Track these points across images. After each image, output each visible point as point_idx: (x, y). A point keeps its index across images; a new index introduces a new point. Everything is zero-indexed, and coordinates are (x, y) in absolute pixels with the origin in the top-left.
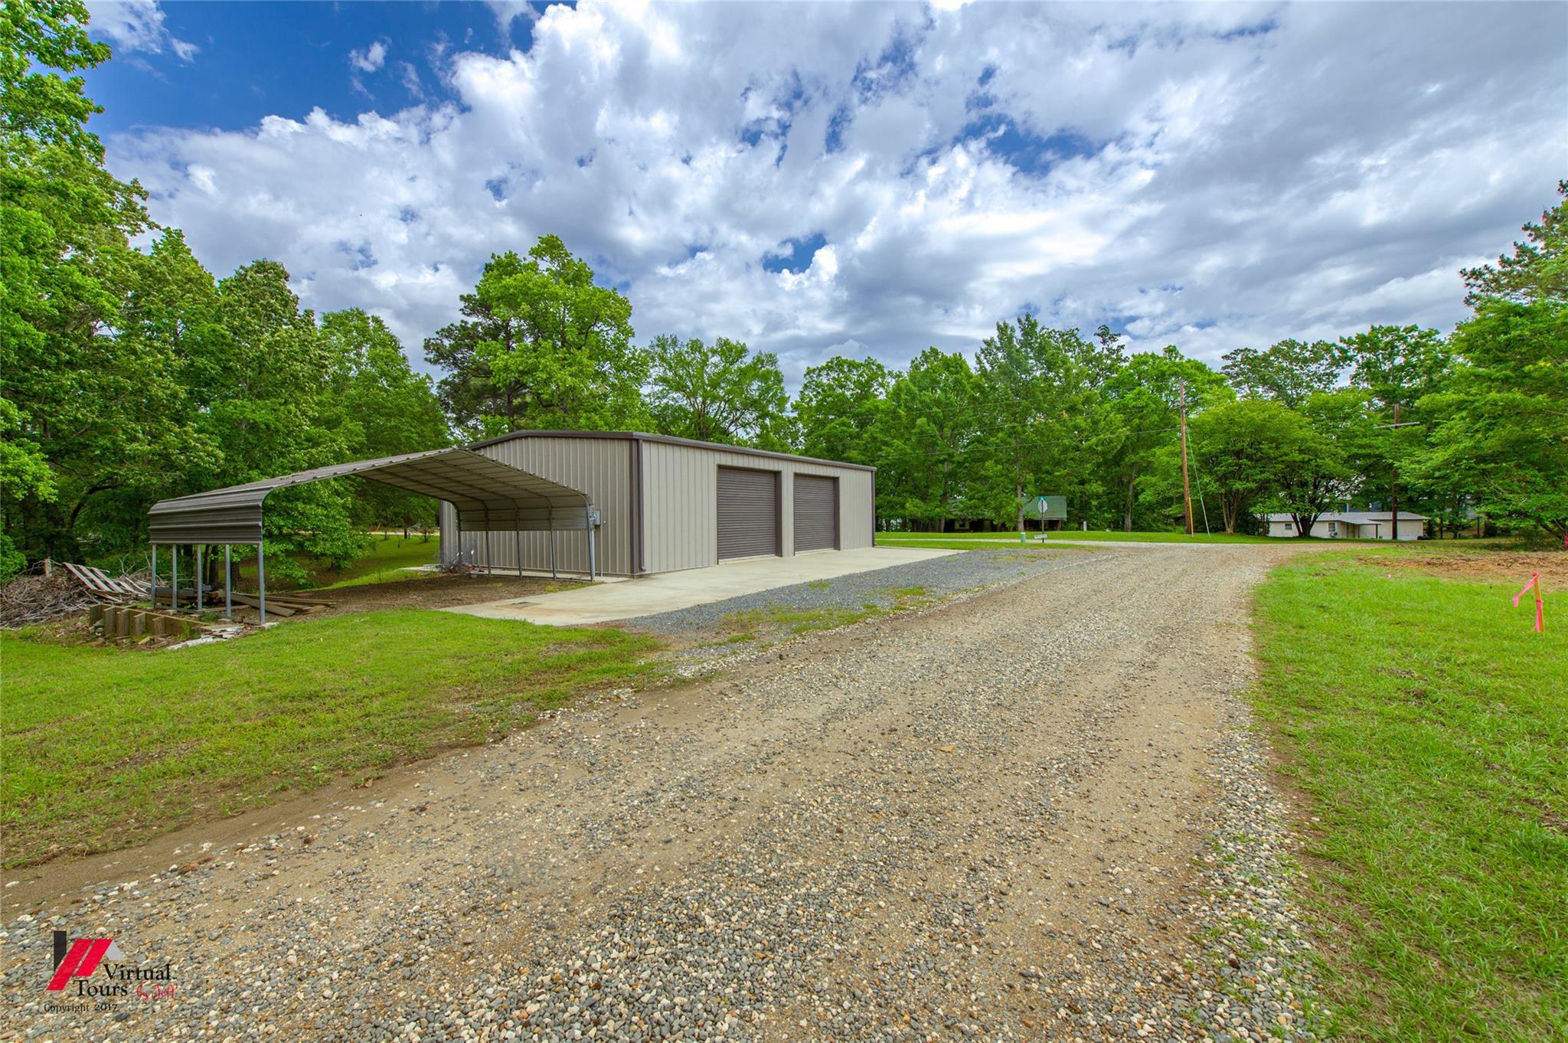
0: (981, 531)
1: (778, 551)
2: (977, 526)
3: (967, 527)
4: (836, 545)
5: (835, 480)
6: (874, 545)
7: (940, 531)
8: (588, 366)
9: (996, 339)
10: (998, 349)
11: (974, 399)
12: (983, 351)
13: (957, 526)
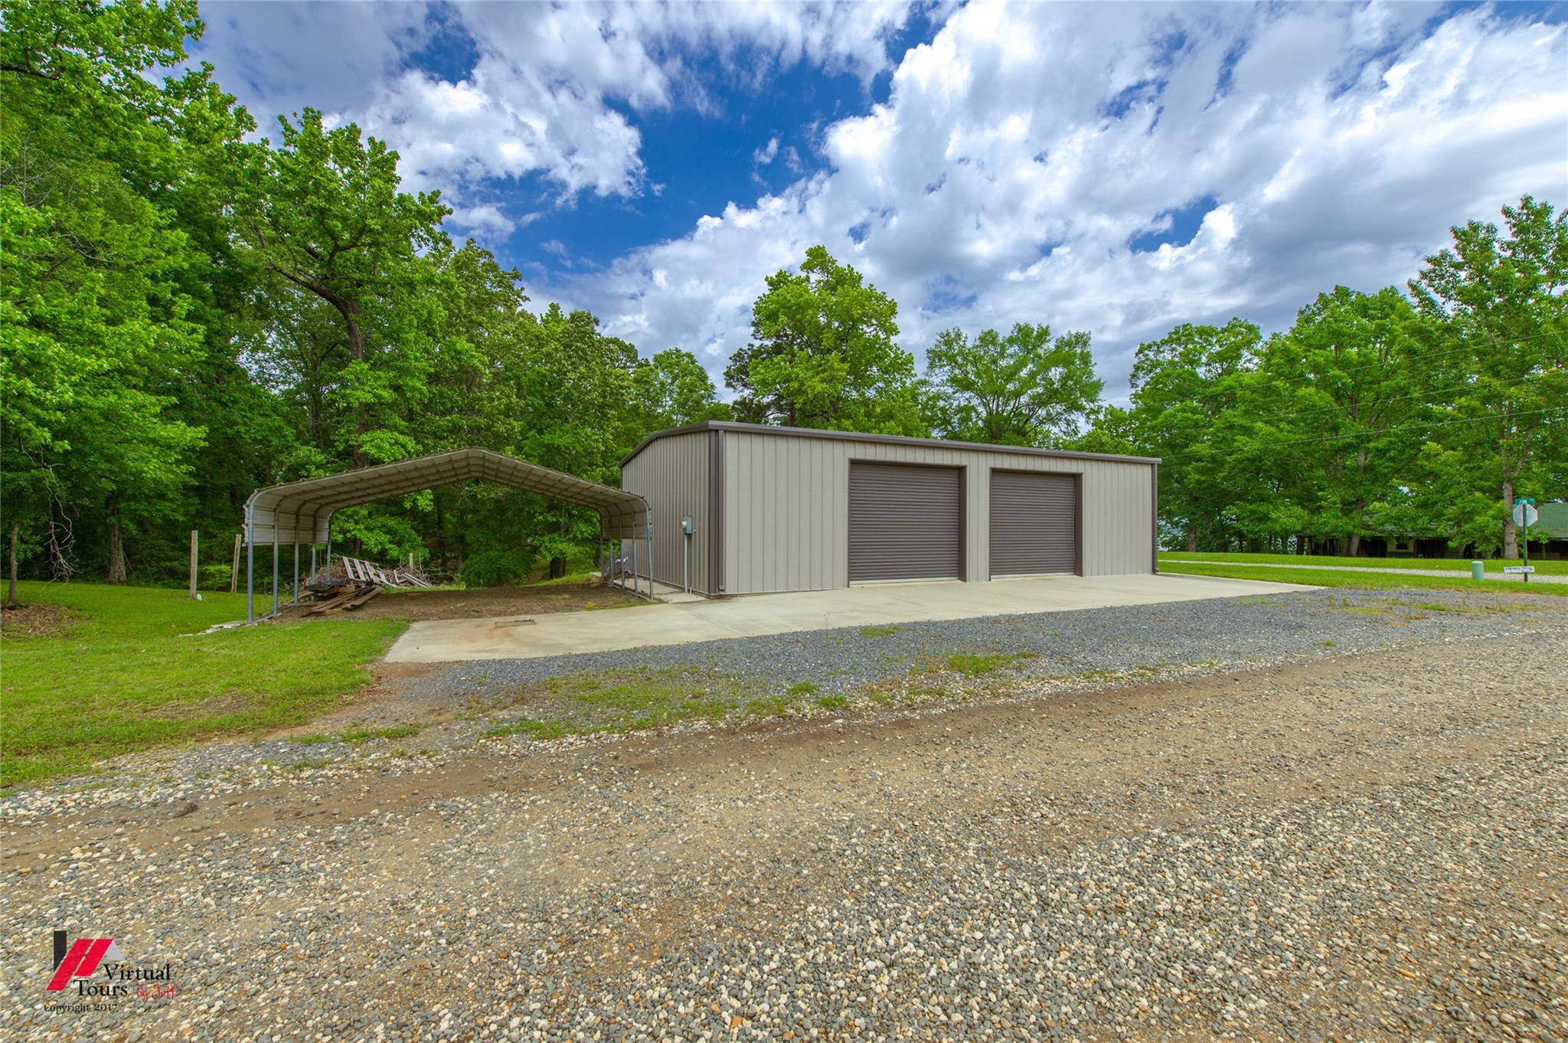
0: (1442, 556)
1: (961, 573)
2: (1432, 548)
3: (1411, 549)
4: (1077, 568)
5: (1076, 478)
6: (1154, 571)
7: (1348, 554)
8: (839, 370)
9: (1453, 252)
10: (1458, 267)
11: (1410, 352)
12: (1424, 275)
13: (1391, 547)
